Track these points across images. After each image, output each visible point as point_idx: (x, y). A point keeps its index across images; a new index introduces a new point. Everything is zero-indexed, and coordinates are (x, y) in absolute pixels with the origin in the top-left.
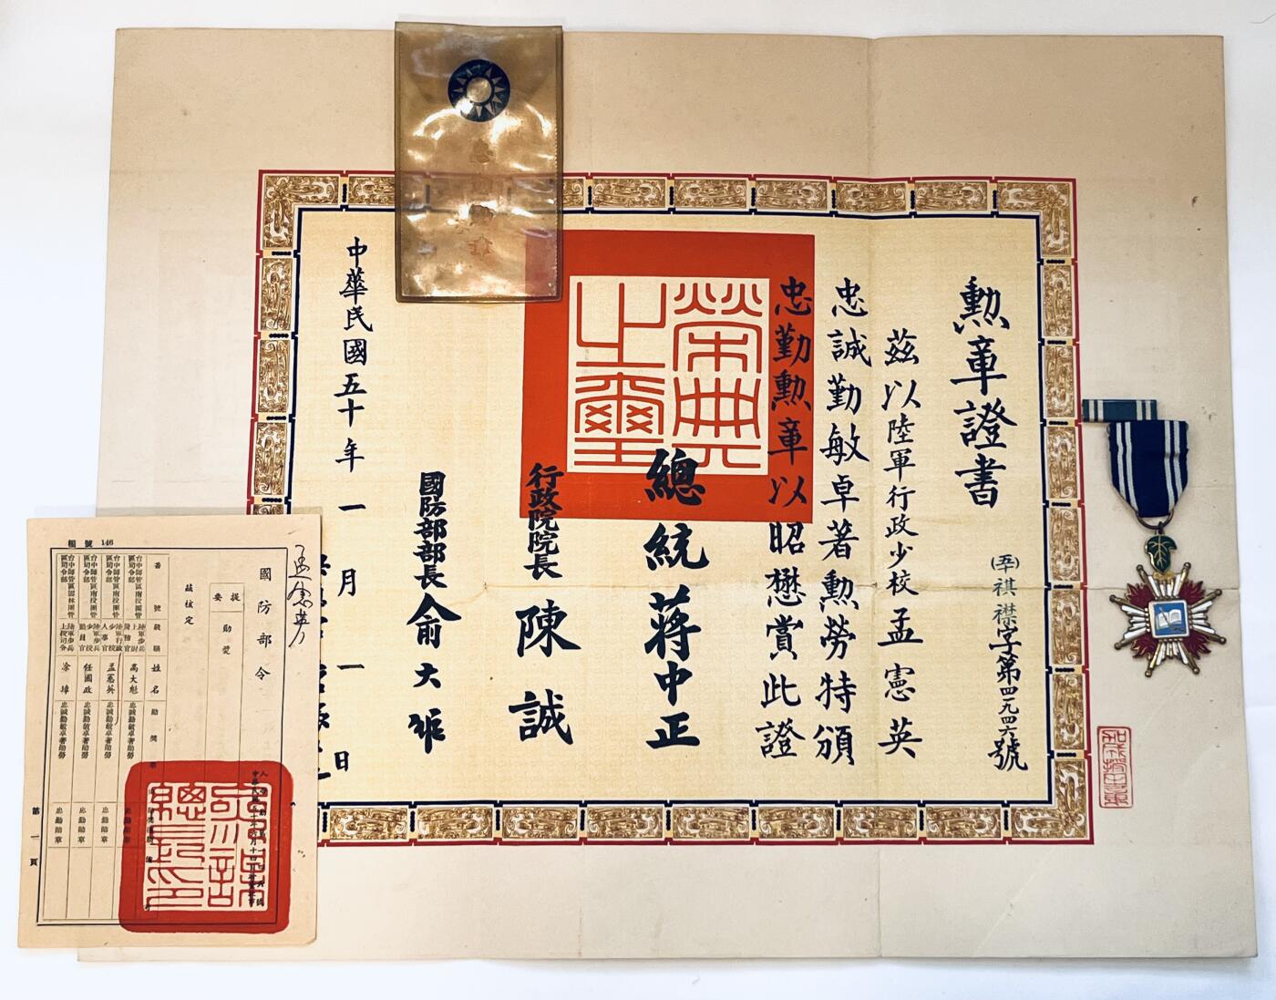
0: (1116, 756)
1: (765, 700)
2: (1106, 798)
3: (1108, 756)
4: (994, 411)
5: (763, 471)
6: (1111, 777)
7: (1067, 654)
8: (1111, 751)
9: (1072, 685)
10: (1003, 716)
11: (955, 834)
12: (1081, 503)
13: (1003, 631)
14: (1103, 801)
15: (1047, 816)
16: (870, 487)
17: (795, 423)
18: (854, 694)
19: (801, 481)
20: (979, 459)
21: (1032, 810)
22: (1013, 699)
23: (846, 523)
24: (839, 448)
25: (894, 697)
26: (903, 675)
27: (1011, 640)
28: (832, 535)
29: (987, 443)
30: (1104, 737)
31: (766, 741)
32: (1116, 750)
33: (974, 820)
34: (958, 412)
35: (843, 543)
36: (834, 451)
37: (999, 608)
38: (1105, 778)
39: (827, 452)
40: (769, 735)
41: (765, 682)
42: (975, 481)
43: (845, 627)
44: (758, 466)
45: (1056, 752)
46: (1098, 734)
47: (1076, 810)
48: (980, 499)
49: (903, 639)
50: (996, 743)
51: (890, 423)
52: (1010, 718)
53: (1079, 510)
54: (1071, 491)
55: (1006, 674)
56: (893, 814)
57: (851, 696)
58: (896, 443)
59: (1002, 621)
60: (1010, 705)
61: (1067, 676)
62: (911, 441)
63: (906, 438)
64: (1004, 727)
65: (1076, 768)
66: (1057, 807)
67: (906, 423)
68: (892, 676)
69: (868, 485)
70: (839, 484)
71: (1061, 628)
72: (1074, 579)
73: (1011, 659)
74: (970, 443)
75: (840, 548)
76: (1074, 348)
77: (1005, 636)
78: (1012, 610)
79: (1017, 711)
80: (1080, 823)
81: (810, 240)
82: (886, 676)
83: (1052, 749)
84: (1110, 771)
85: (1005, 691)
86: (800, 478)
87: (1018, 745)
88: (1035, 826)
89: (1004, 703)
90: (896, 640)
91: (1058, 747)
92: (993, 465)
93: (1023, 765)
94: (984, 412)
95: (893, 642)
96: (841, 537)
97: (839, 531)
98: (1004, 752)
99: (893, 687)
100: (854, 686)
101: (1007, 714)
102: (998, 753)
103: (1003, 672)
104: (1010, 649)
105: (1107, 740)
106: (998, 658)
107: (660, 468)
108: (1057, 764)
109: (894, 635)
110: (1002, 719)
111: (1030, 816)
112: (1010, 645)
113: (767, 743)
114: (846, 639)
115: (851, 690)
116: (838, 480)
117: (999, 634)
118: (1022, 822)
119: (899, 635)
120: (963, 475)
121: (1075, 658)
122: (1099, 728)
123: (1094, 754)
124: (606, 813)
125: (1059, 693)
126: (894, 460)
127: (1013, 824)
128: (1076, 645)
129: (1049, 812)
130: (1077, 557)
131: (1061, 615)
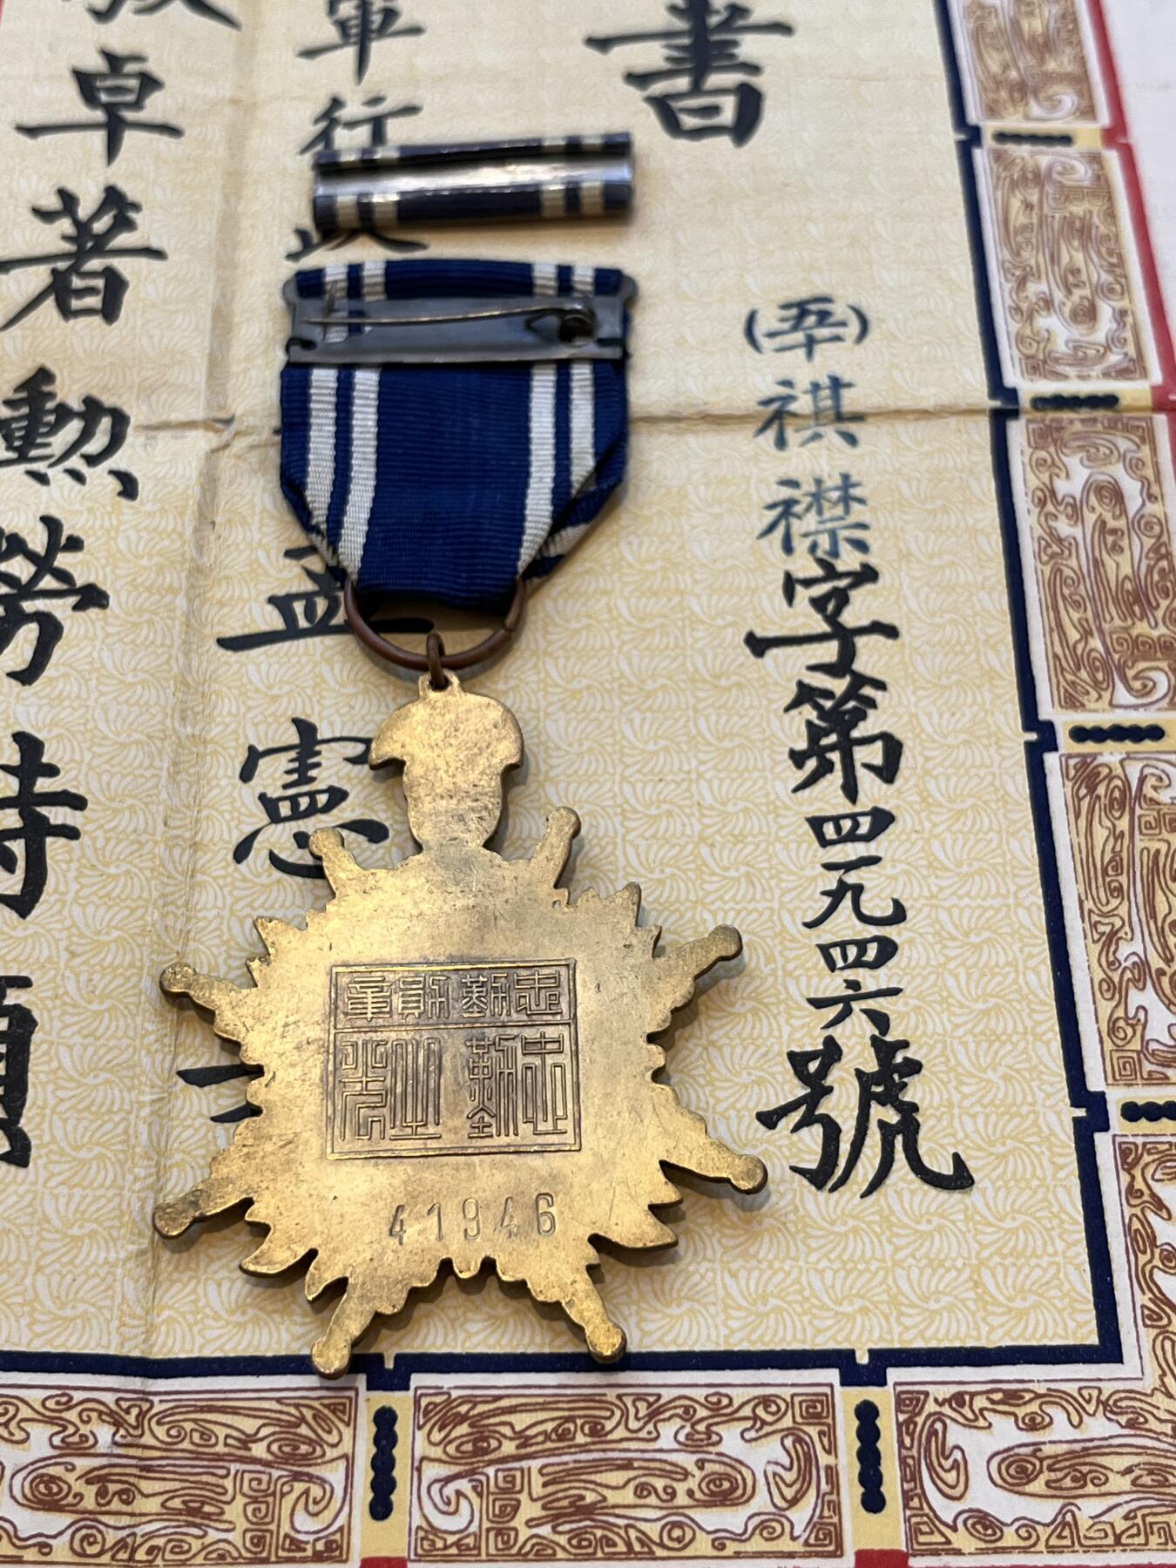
7: (1122, 671)
9: (1163, 798)
10: (827, 933)
11: (576, 1534)
12: (1117, 133)
13: (808, 583)
15: (1099, 1427)
16: (235, 102)
18: (71, 833)
21: (1012, 1397)
22: (873, 860)
23: (114, 200)
25: (276, 861)
26: (331, 769)
27: (849, 618)
28: (53, 237)
33: (687, 1460)
35: (95, 264)
37: (786, 493)
42: (666, 66)
43: (63, 560)
45: (1116, 1098)
48: (689, 121)
49: (341, 619)
50: (798, 1061)
52: (862, 945)
53: (1113, 159)
54: (1068, 100)
55: (835, 757)
56: (224, 1428)
57: (53, 845)
59: (801, 546)
60: (858, 890)
61: (1129, 757)
64: (834, 985)
66: (1150, 1381)
68: (273, 775)
69: (227, 91)
70: (102, 76)
71: (1077, 562)
72: (1123, 373)
73: (851, 693)
75: (77, 283)
77: (818, 604)
78: (846, 500)
79: (899, 914)
82: (247, 774)
83: (1095, 1083)
85: (829, 831)
87: (914, 1067)
88: (1038, 1486)
89: (831, 881)
90: (303, 623)
91: (1126, 1072)
92: (741, 23)
93: (947, 1169)
95: (291, 632)
96: (87, 242)
97: (82, 227)
98: (842, 1103)
99: (275, 818)
100: (77, 802)
101: (844, 925)
102: (809, 1109)
103: (815, 749)
104: (848, 653)
106: (791, 692)
108: (1127, 1157)
109: (299, 607)
110: (825, 950)
111: (1006, 1433)
112: (846, 638)
114: (60, 608)
115: (57, 815)
116: (99, 66)
117: (790, 595)
118: (960, 1467)
119: (321, 605)
120: (618, 49)
125: (1100, 834)
126: (341, 22)
127: (910, 1474)
128: (1162, 630)
129: (1109, 1407)
130: (1124, 303)
131: (1076, 514)
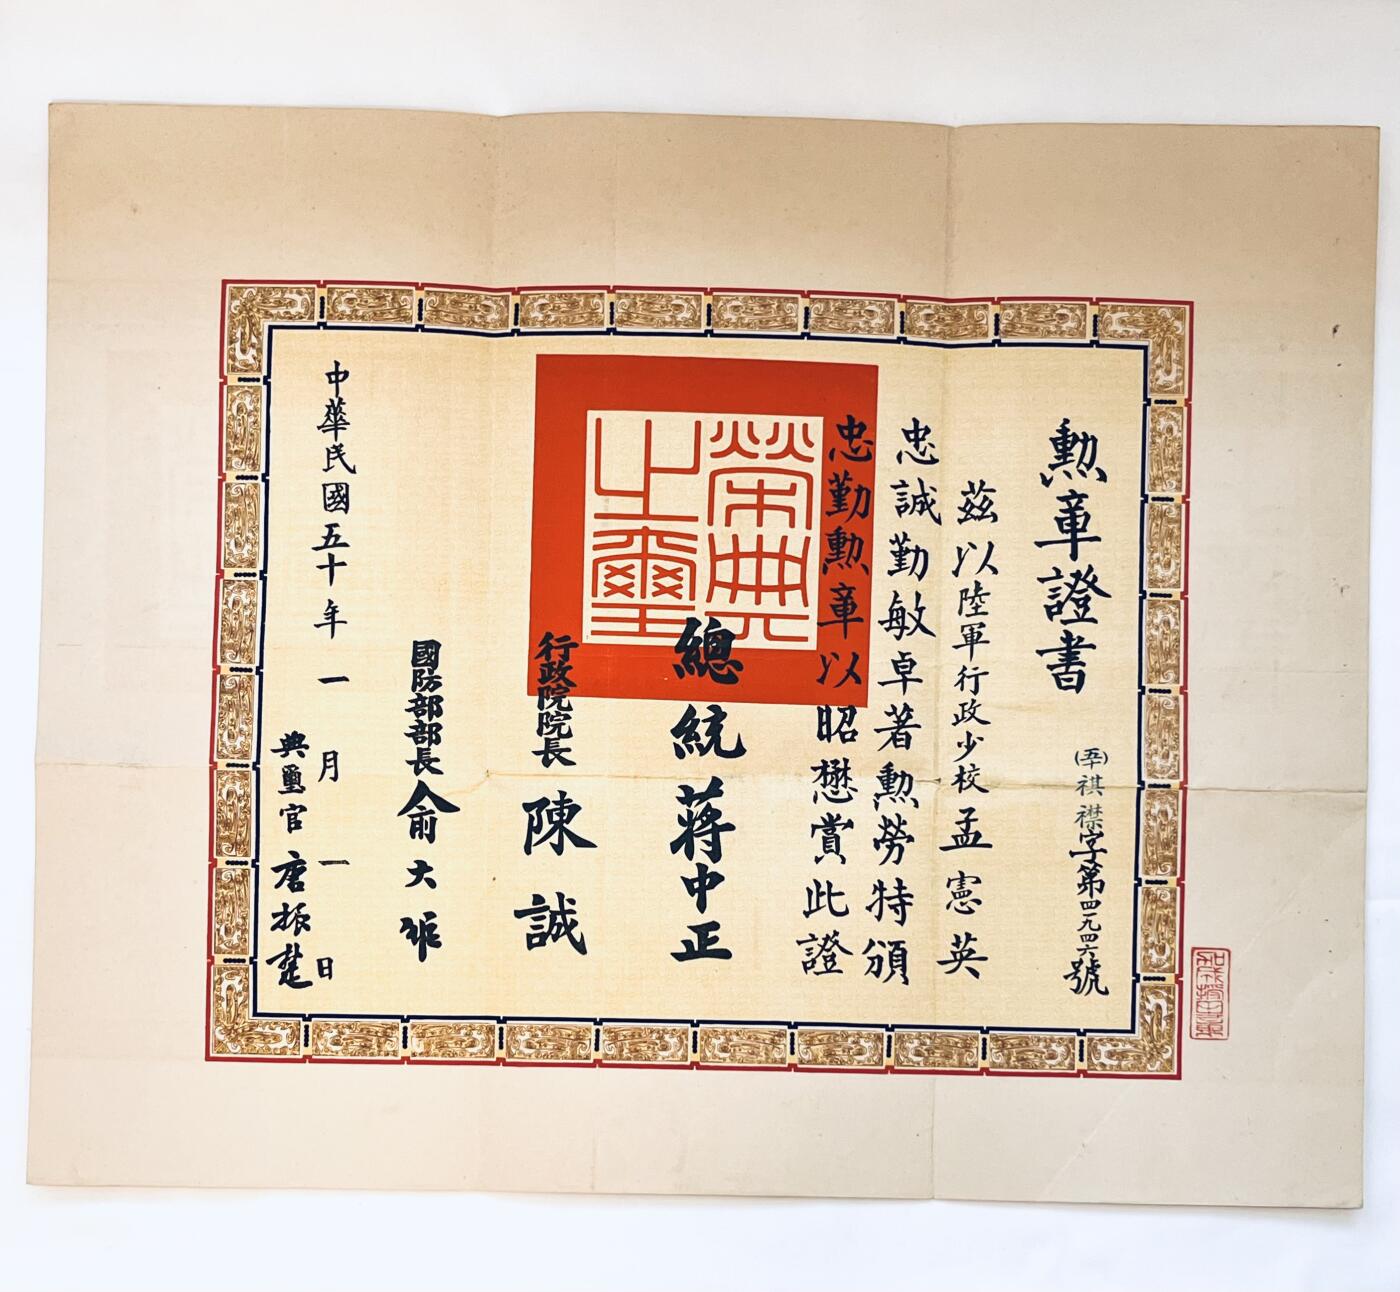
0: (1211, 981)
1: (807, 910)
2: (1198, 1028)
3: (1202, 981)
4: (1084, 580)
5: (811, 645)
6: (1205, 1005)
7: (1160, 864)
8: (1207, 976)
9: (1165, 900)
10: (1083, 932)
11: (1022, 1064)
12: (1183, 690)
13: (1086, 836)
14: (1195, 1032)
15: (1128, 1047)
16: (936, 667)
17: (850, 589)
18: (910, 904)
19: (856, 657)
20: (1064, 636)
21: (1112, 1040)
22: (1095, 914)
23: (907, 708)
24: (900, 620)
25: (956, 909)
26: (968, 885)
27: (1095, 847)
28: (890, 722)
29: (1075, 617)
30: (1198, 960)
31: (808, 955)
32: (1212, 974)
33: (1045, 1050)
34: (1042, 580)
35: (903, 731)
36: (894, 624)
37: (1083, 809)
38: (1198, 1005)
39: (887, 625)
40: (812, 949)
41: (808, 889)
42: (1059, 662)
43: (902, 828)
44: (805, 639)
45: (1142, 975)
46: (1192, 955)
47: (1162, 1041)
48: (1064, 684)
49: (969, 842)
50: (1073, 963)
51: (962, 592)
52: (1090, 936)
53: (1181, 697)
54: (1172, 676)
55: (1088, 886)
56: (952, 1041)
57: (907, 907)
58: (968, 616)
59: (1085, 825)
60: (1090, 921)
61: (1158, 889)
62: (986, 613)
63: (980, 610)
64: (1083, 946)
65: (1165, 994)
66: (1140, 1038)
67: (980, 593)
68: (955, 885)
69: (934, 664)
70: (900, 662)
71: (1153, 834)
72: (1173, 778)
73: (1094, 868)
74: (1055, 617)
75: (898, 737)
76: (1184, 506)
77: (1088, 842)
78: (1097, 812)
79: (1099, 928)
80: (1166, 1056)
81: (872, 371)
82: (948, 886)
83: (1138, 971)
84: (1204, 998)
85: (1085, 905)
86: (854, 654)
87: (1099, 966)
88: (1115, 1058)
89: (1084, 919)
90: (960, 844)
91: (1145, 969)
92: (1081, 644)
93: (1103, 990)
94: (1072, 581)
95: (958, 846)
96: (901, 724)
97: (899, 717)
98: (1082, 974)
99: (956, 898)
100: (911, 896)
101: (1087, 931)
102: (1075, 975)
103: (1084, 884)
104: (1094, 857)
105: (1202, 963)
106: (1079, 867)
107: (691, 640)
108: (1143, 989)
109: (959, 838)
110: (1082, 936)
111: (1109, 1047)
112: (1094, 852)
113: (809, 958)
114: (903, 842)
115: (907, 900)
116: (899, 658)
117: (1081, 840)
118: (1100, 1054)
119: (965, 838)
120: (1045, 655)
121: (1169, 868)
122: (1194, 949)
123: (1186, 979)
124: (624, 1033)
125: (1149, 909)
126: (965, 636)
127: (1089, 1055)
128: (1171, 854)
129: (1131, 1043)
130: (1176, 752)
131: (1155, 819)
